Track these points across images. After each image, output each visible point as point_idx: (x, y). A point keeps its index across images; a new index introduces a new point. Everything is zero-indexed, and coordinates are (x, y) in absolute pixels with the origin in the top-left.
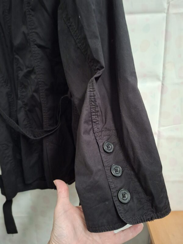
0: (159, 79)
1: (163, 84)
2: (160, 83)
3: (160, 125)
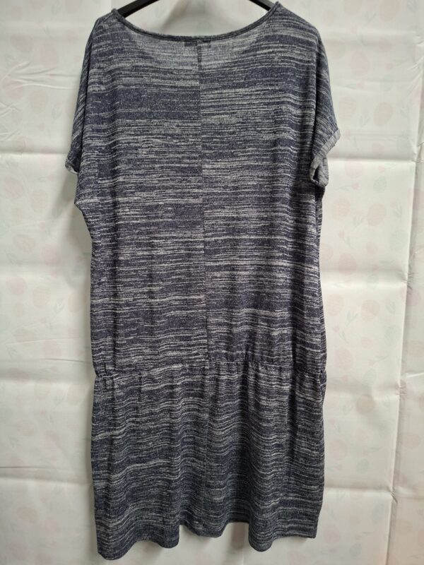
0: (404, 280)
1: (409, 287)
2: (404, 285)
3: (405, 370)
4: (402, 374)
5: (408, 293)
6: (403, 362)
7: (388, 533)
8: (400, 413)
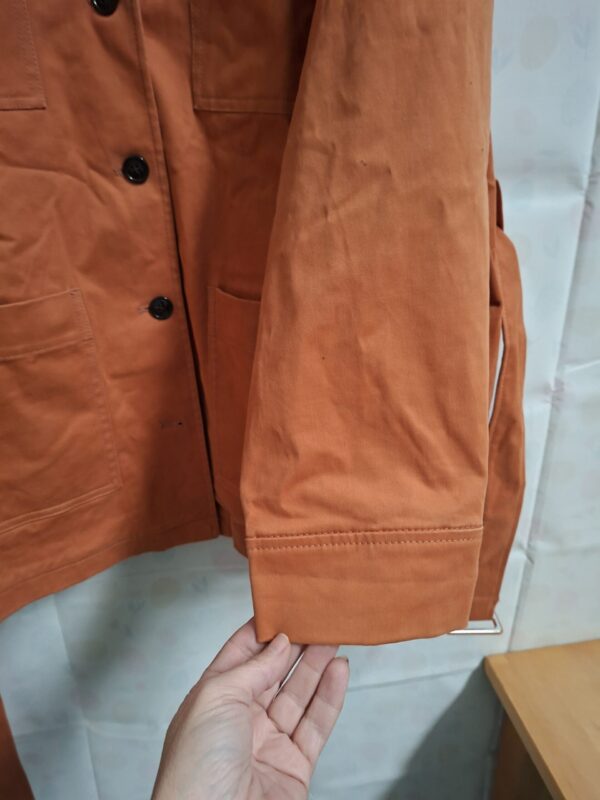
0: (576, 184)
1: (588, 203)
2: (578, 199)
3: (565, 359)
4: (561, 365)
5: (586, 216)
6: (563, 345)
7: (515, 604)
8: (551, 433)
